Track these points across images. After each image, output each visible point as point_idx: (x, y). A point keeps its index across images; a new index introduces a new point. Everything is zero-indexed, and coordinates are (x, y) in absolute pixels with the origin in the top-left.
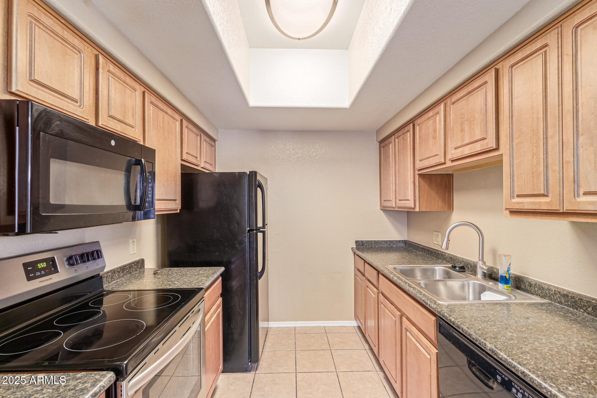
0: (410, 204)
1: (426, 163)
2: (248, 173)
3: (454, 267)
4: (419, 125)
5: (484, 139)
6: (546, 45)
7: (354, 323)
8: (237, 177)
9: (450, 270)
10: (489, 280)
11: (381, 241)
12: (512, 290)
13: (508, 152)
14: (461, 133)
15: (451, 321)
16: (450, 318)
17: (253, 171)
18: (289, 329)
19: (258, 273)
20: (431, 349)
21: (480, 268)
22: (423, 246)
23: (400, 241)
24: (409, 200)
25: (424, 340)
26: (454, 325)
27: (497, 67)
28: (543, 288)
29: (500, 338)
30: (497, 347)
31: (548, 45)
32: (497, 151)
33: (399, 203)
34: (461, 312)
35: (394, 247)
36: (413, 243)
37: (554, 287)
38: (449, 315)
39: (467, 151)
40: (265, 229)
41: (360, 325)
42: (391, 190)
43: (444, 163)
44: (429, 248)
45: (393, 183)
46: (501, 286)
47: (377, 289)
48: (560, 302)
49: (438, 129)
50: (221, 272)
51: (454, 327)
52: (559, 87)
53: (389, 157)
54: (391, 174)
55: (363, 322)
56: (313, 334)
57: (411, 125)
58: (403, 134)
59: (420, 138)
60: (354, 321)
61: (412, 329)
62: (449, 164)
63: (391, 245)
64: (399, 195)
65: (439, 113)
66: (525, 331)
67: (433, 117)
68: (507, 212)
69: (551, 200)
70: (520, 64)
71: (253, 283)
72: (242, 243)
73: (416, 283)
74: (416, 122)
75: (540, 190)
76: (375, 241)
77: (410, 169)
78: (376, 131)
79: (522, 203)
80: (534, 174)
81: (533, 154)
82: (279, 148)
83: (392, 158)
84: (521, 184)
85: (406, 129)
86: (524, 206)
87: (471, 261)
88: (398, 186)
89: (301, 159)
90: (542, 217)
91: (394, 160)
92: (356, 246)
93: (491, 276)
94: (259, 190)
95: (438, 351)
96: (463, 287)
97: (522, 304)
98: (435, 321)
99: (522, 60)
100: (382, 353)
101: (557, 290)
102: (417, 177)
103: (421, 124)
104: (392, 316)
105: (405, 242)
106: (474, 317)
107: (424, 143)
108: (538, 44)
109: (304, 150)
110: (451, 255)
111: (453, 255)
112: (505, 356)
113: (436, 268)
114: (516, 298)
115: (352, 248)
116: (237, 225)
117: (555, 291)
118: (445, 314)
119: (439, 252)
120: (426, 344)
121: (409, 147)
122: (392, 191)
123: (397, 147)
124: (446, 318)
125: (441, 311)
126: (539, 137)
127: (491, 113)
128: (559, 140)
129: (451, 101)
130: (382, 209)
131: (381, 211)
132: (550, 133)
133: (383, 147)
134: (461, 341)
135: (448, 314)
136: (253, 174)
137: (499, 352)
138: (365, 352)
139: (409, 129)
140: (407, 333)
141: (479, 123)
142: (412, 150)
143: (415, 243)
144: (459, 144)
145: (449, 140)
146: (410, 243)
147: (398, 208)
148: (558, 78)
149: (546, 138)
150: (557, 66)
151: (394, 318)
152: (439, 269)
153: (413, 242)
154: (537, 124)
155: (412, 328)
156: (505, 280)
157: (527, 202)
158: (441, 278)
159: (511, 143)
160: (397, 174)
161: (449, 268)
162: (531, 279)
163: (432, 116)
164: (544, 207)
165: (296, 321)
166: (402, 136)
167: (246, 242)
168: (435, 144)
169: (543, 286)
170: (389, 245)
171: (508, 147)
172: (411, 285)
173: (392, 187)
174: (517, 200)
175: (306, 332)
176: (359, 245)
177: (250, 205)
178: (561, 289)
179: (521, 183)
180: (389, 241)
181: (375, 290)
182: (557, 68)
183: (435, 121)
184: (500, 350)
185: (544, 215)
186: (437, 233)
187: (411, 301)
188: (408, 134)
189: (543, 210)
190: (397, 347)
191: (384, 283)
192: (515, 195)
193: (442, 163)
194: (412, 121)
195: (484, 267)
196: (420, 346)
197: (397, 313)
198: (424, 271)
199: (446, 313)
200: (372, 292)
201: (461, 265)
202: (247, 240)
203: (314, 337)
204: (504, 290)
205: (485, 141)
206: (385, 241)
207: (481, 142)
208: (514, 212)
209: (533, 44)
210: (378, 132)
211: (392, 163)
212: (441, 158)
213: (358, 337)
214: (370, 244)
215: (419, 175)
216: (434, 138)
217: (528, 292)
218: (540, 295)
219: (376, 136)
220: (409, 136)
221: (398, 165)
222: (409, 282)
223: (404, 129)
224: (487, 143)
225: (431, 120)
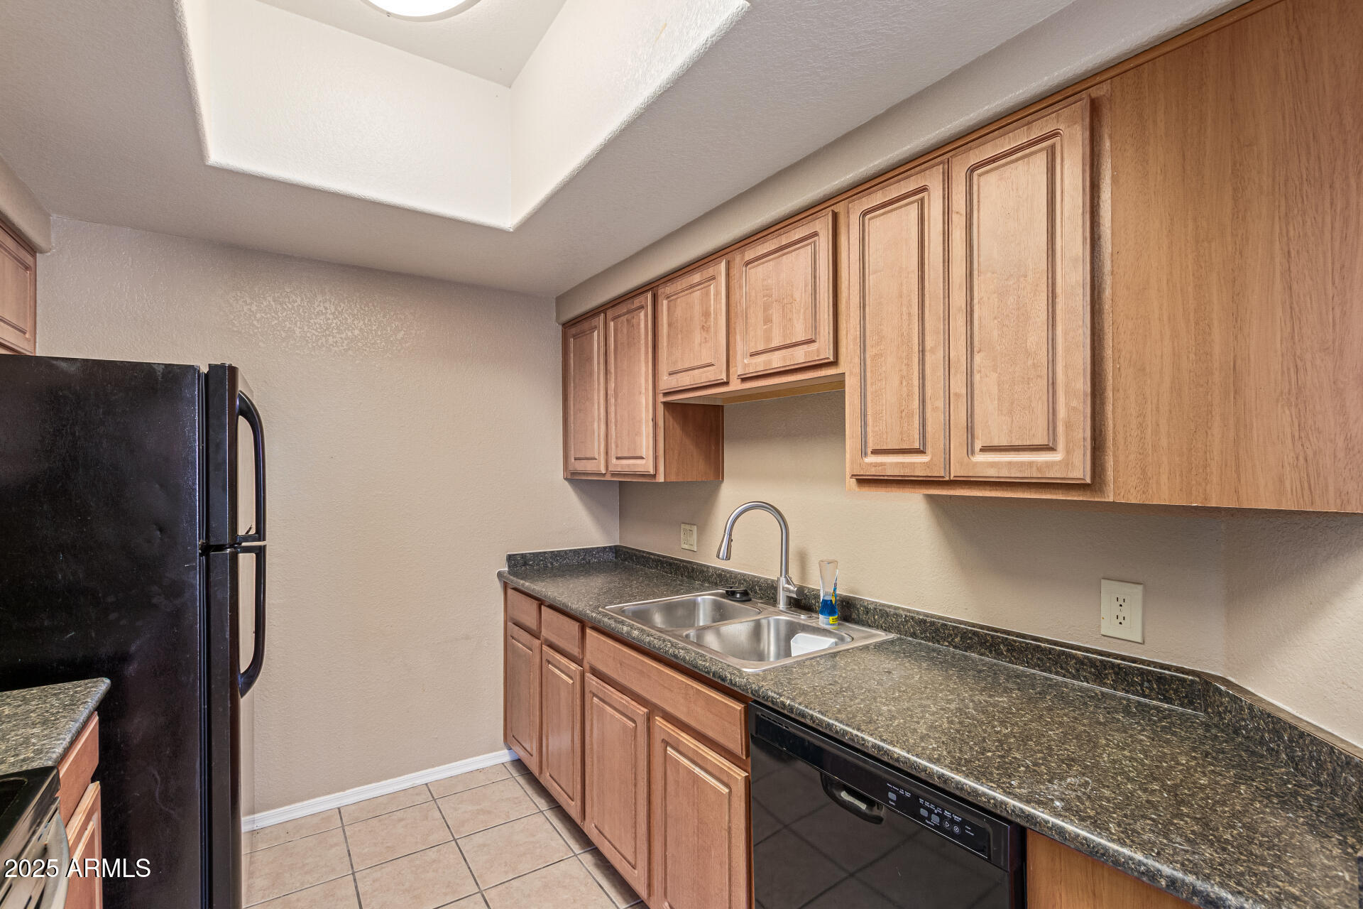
0: (646, 465)
1: (686, 380)
2: (205, 370)
3: (730, 595)
4: (668, 298)
5: (811, 341)
6: (924, 189)
7: (504, 756)
8: (160, 378)
9: (724, 600)
10: (799, 611)
11: (565, 551)
12: (839, 624)
13: (858, 371)
14: (764, 325)
15: (784, 705)
16: (781, 699)
17: (222, 366)
18: (324, 817)
19: (239, 677)
20: (732, 773)
21: (783, 590)
22: (658, 556)
23: (605, 548)
24: (643, 458)
25: (712, 756)
26: (792, 712)
27: (836, 209)
28: (887, 613)
29: (877, 720)
30: (884, 738)
31: (927, 189)
32: (834, 367)
33: (616, 465)
34: (793, 683)
35: (593, 563)
36: (634, 552)
37: (904, 609)
38: (778, 694)
39: (777, 361)
40: (264, 540)
41: (522, 754)
42: (596, 434)
43: (726, 383)
44: (672, 558)
45: (599, 419)
46: (823, 621)
47: (579, 662)
48: (914, 635)
49: (712, 312)
50: (99, 695)
51: (793, 716)
52: (944, 266)
53: (590, 359)
54: (596, 397)
55: (533, 746)
56: (398, 813)
57: (649, 295)
58: (629, 312)
59: (670, 325)
60: (502, 749)
61: (681, 739)
62: (736, 385)
63: (588, 558)
64: (617, 446)
65: (714, 278)
66: (900, 696)
67: (702, 286)
68: (854, 480)
69: (932, 459)
70: (878, 212)
71: (221, 710)
72: (177, 590)
73: (681, 636)
74: (661, 291)
75: (914, 442)
76: (553, 552)
77: (646, 389)
78: (555, 297)
79: (882, 464)
80: (904, 414)
81: (902, 377)
82: (290, 306)
83: (599, 363)
84: (880, 430)
85: (637, 302)
86: (885, 469)
87: (760, 578)
88: (614, 427)
89: (360, 344)
90: (913, 490)
91: (602, 367)
92: (509, 567)
93: (802, 603)
94: (243, 425)
95: (747, 774)
96: (757, 632)
97: (866, 648)
98: (743, 712)
99: (882, 206)
100: (595, 809)
101: (908, 614)
102: (661, 408)
103: (672, 296)
104: (625, 719)
105: (616, 550)
106: (818, 688)
107: (679, 336)
108: (911, 185)
109: (369, 320)
110: (719, 569)
111: (723, 570)
112: (904, 754)
113: (699, 598)
114: (853, 639)
115: (500, 575)
116: (159, 533)
117: (906, 616)
118: (770, 693)
119: (695, 566)
120: (719, 764)
121: (643, 342)
122: (599, 436)
123: (612, 339)
124: (772, 702)
125: (760, 688)
126: (912, 348)
127: (826, 295)
128: (944, 357)
129: (743, 259)
130: (569, 477)
131: (566, 483)
132: (929, 343)
133: (574, 336)
134: (809, 742)
135: (775, 693)
136: (223, 377)
137: (890, 747)
138: (541, 819)
139: (643, 303)
140: (665, 750)
141: (802, 311)
142: (650, 350)
143: (640, 551)
144: (761, 347)
145: (738, 338)
146: (628, 552)
147: (613, 475)
148: (944, 249)
149: (922, 351)
150: (942, 229)
151: (631, 723)
152: (705, 600)
153: (633, 549)
154: (909, 325)
155: (682, 736)
156: (828, 608)
157: (891, 464)
158: (709, 623)
159: (862, 354)
160: (612, 401)
161: (722, 596)
162: (868, 601)
163: (699, 284)
164: (920, 473)
165: (343, 789)
166: (626, 316)
167: (193, 586)
168: (706, 342)
169: (888, 610)
170: (583, 559)
171: (857, 360)
172: (677, 644)
173: (598, 428)
174: (871, 459)
175: (375, 812)
176: (515, 565)
177: (211, 468)
178: (914, 612)
179: (881, 428)
180: (583, 549)
181: (573, 666)
182: (942, 232)
183: (708, 294)
184: (891, 743)
185: (917, 486)
186: (688, 527)
187: (680, 678)
188: (642, 314)
189: (918, 476)
190: (638, 786)
191: (599, 650)
192: (869, 451)
193: (722, 381)
194: (652, 287)
195: (791, 588)
196: (702, 773)
197: (640, 709)
198: (669, 609)
199: (769, 690)
200: (564, 674)
201: (742, 588)
202: (197, 580)
203: (401, 820)
204: (830, 626)
205: (813, 347)
206: (575, 551)
207: (805, 346)
208: (864, 481)
209: (902, 182)
210: (562, 300)
211: (599, 374)
212: (721, 372)
213: (518, 788)
214: (542, 560)
215: (665, 404)
216: (705, 328)
217: (863, 625)
218: (882, 627)
219: (555, 308)
220: (643, 319)
221: (616, 379)
222: (668, 638)
223: (630, 301)
224: (818, 350)
225: (698, 290)
